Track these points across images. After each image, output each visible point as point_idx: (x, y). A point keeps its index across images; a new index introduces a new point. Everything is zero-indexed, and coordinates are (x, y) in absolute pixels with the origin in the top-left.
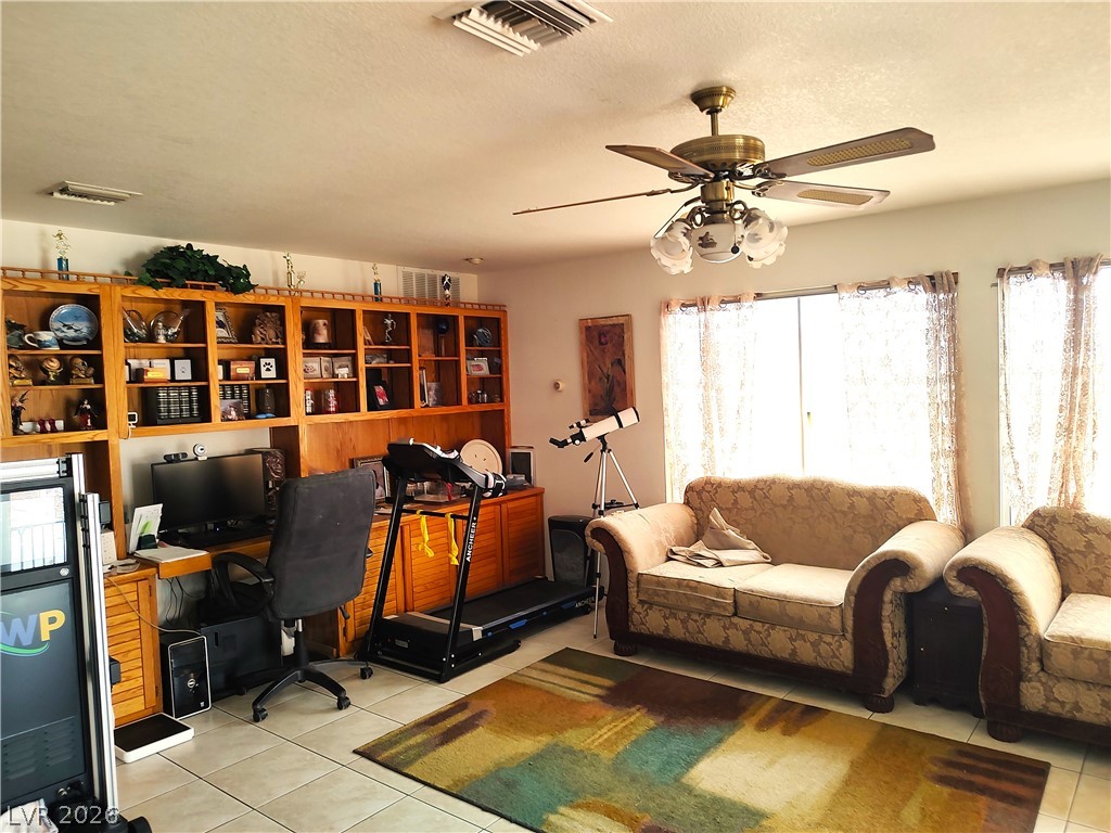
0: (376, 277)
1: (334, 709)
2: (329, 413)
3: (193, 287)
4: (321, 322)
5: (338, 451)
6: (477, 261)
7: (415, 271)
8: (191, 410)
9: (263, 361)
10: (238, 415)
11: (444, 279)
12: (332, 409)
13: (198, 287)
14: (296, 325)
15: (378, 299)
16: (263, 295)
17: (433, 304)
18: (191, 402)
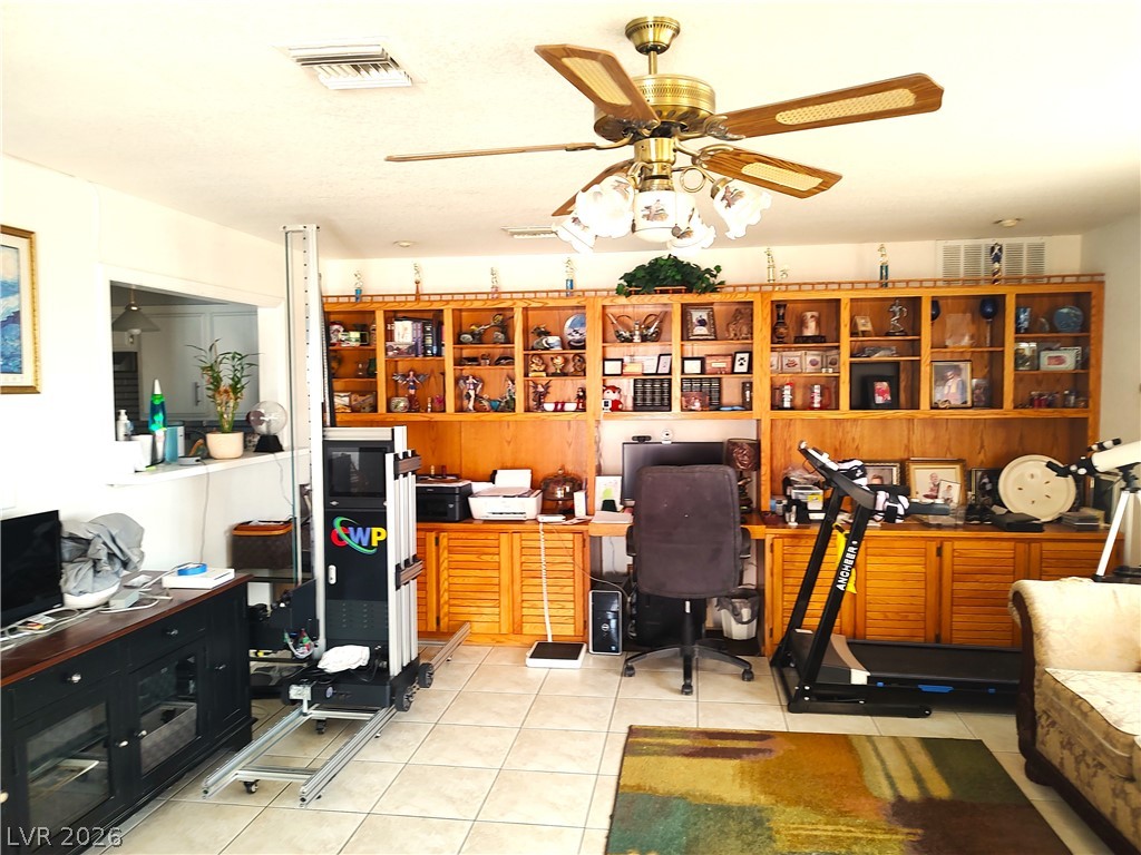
0: (884, 260)
1: (675, 691)
2: (813, 409)
3: (662, 292)
4: (809, 314)
5: (836, 450)
6: (1009, 223)
7: (963, 243)
8: (653, 400)
9: (739, 356)
10: (702, 406)
11: (993, 249)
12: (816, 405)
13: (666, 292)
14: (765, 319)
15: (884, 283)
16: (730, 293)
17: (976, 282)
18: (653, 393)
